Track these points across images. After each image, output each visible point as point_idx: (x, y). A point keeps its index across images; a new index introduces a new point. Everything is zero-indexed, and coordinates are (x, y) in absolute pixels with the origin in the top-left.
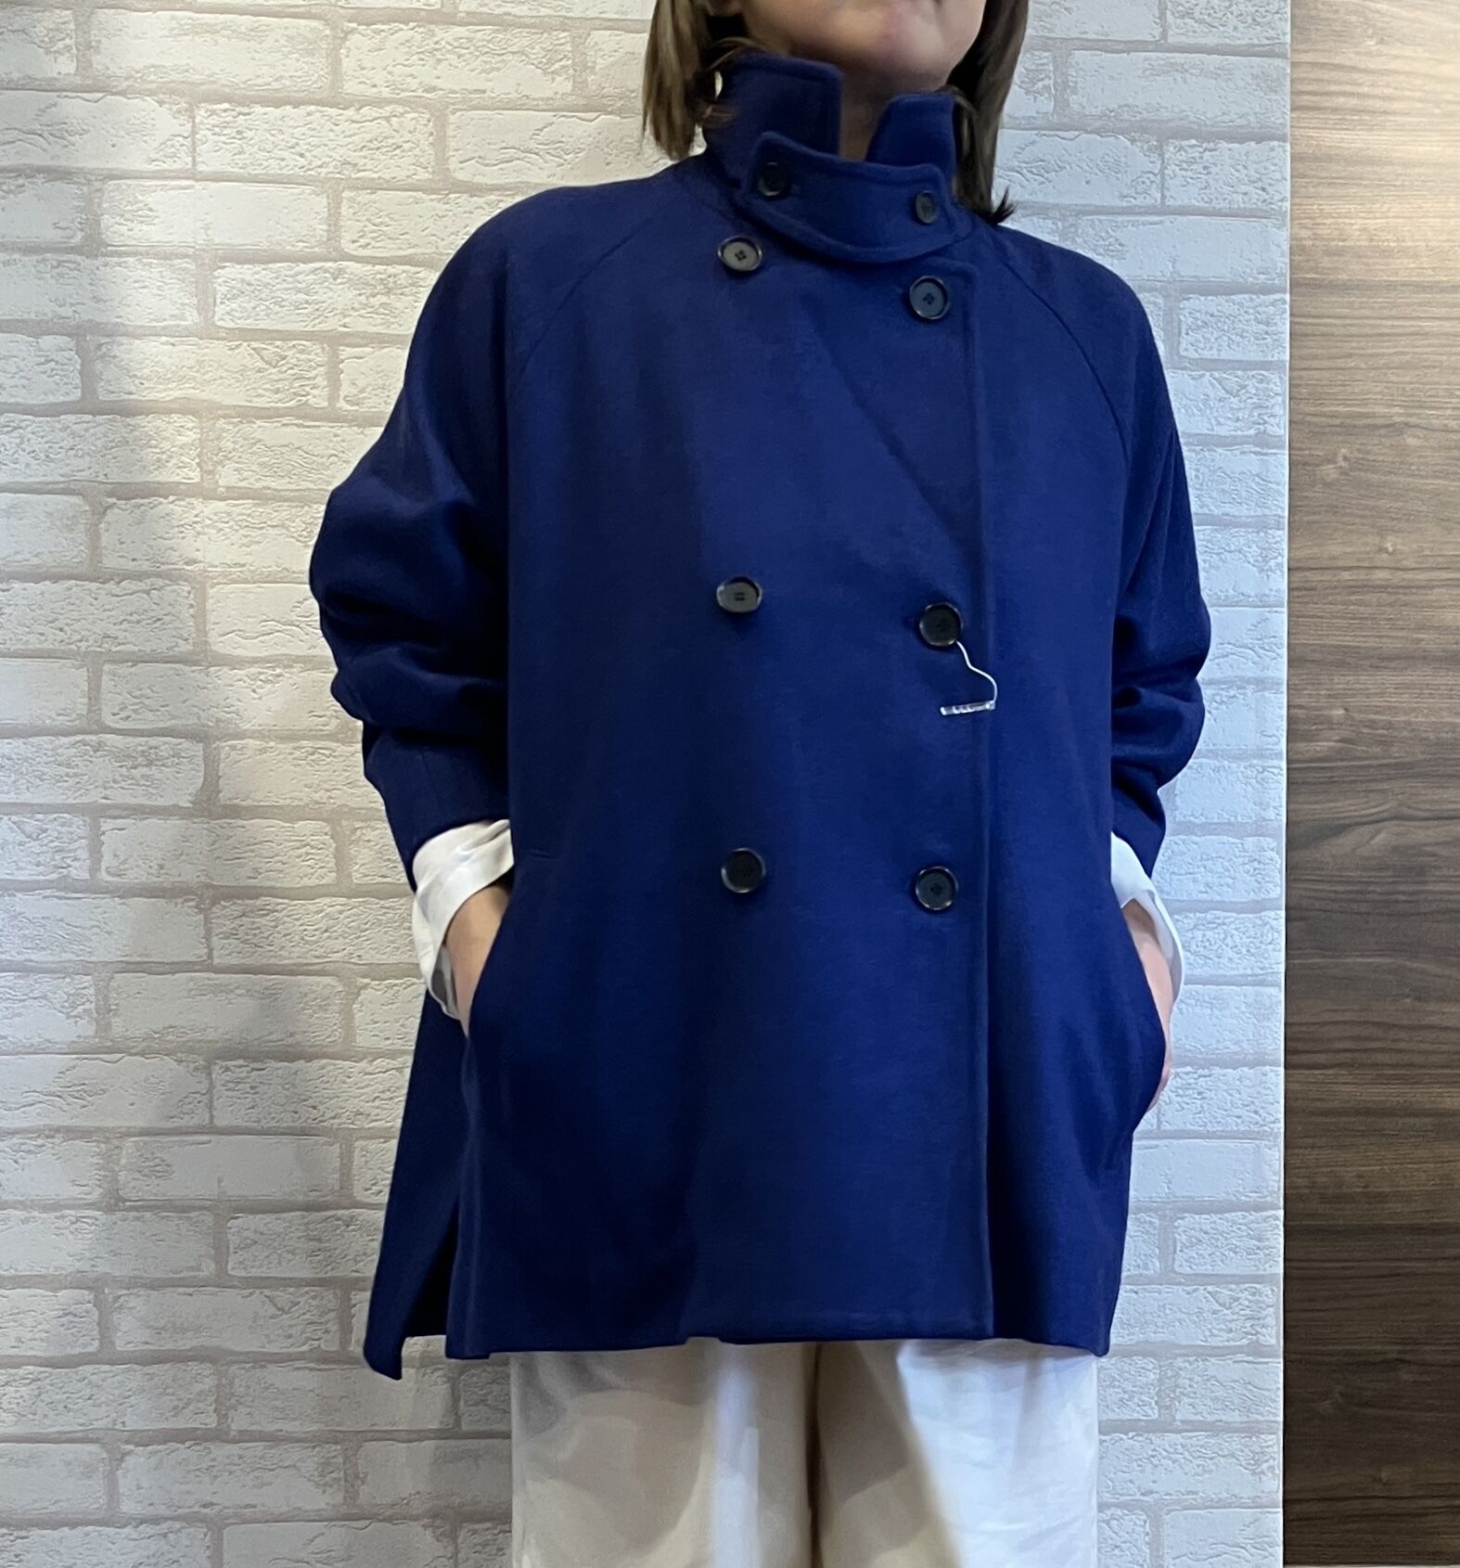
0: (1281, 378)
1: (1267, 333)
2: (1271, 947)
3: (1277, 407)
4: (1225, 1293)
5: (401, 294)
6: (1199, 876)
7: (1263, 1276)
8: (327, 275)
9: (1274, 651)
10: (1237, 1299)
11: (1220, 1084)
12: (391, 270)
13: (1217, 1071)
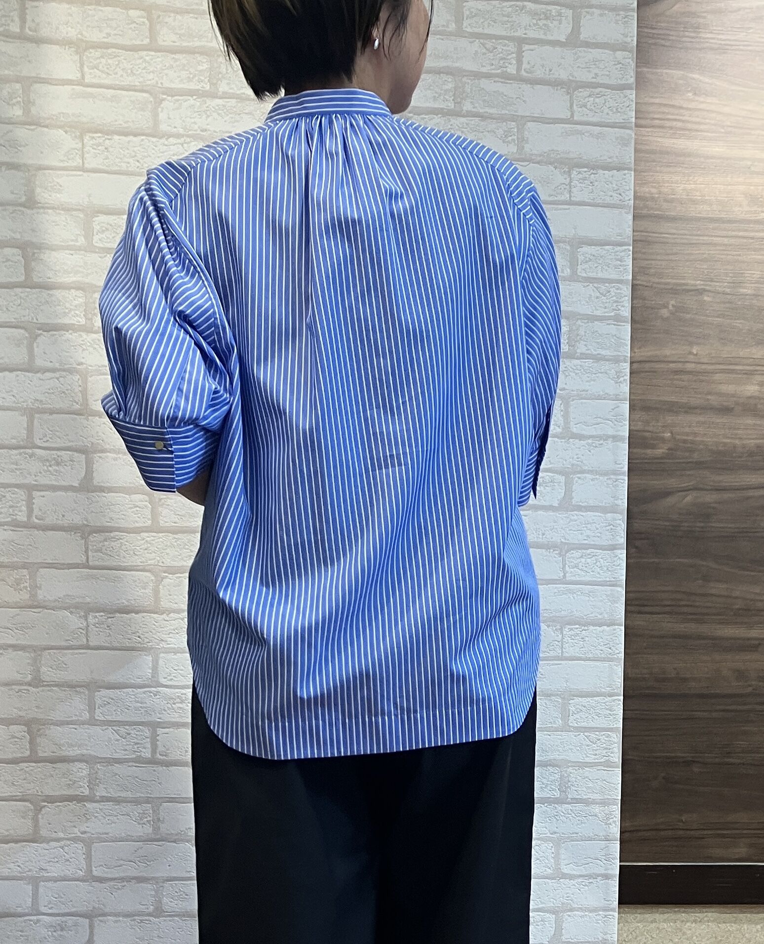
0: (627, 288)
1: (621, 265)
2: (619, 567)
3: (625, 302)
4: (593, 736)
7: (612, 728)
9: (622, 423)
10: (599, 740)
11: (592, 634)
13: (591, 627)
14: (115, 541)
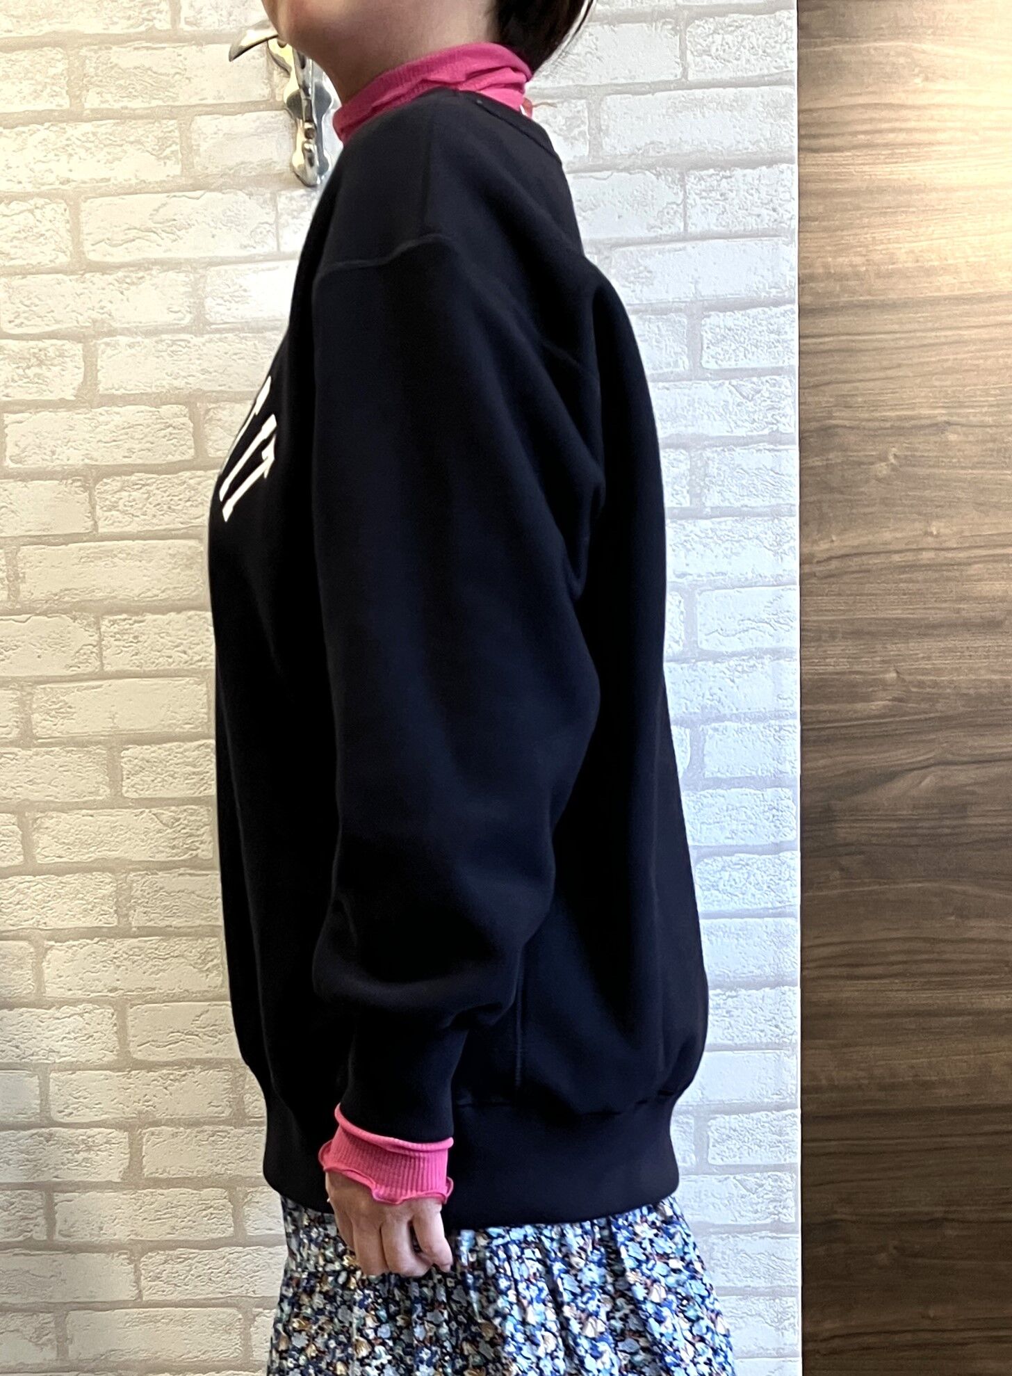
0: (790, 381)
2: (788, 883)
3: (788, 408)
4: (751, 1180)
5: (52, 365)
6: (725, 824)
7: (783, 1165)
9: (787, 624)
10: (762, 1186)
12: (41, 344)
13: (743, 992)
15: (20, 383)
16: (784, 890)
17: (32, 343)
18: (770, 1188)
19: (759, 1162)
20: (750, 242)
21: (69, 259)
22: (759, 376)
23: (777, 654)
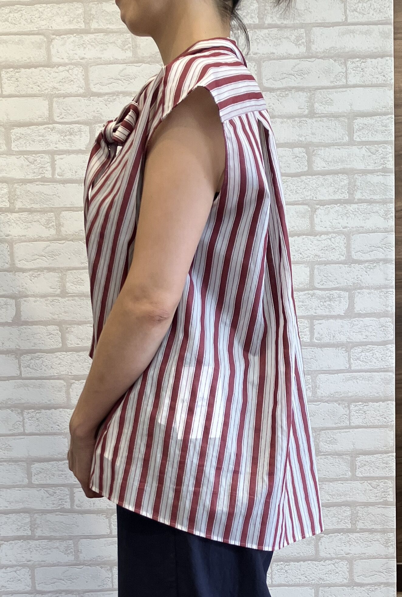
0: (391, 147)
1: (386, 130)
2: (390, 358)
3: (390, 158)
4: (374, 483)
5: (75, 135)
6: (363, 333)
7: (388, 477)
8: (50, 130)
9: (390, 249)
10: (378, 485)
11: (371, 408)
12: (71, 126)
13: (370, 403)
14: (39, 359)
15: (62, 142)
16: (388, 361)
17: (67, 126)
18: (382, 486)
19: (377, 475)
20: (374, 89)
21: (84, 91)
22: (378, 144)
23: (386, 261)
